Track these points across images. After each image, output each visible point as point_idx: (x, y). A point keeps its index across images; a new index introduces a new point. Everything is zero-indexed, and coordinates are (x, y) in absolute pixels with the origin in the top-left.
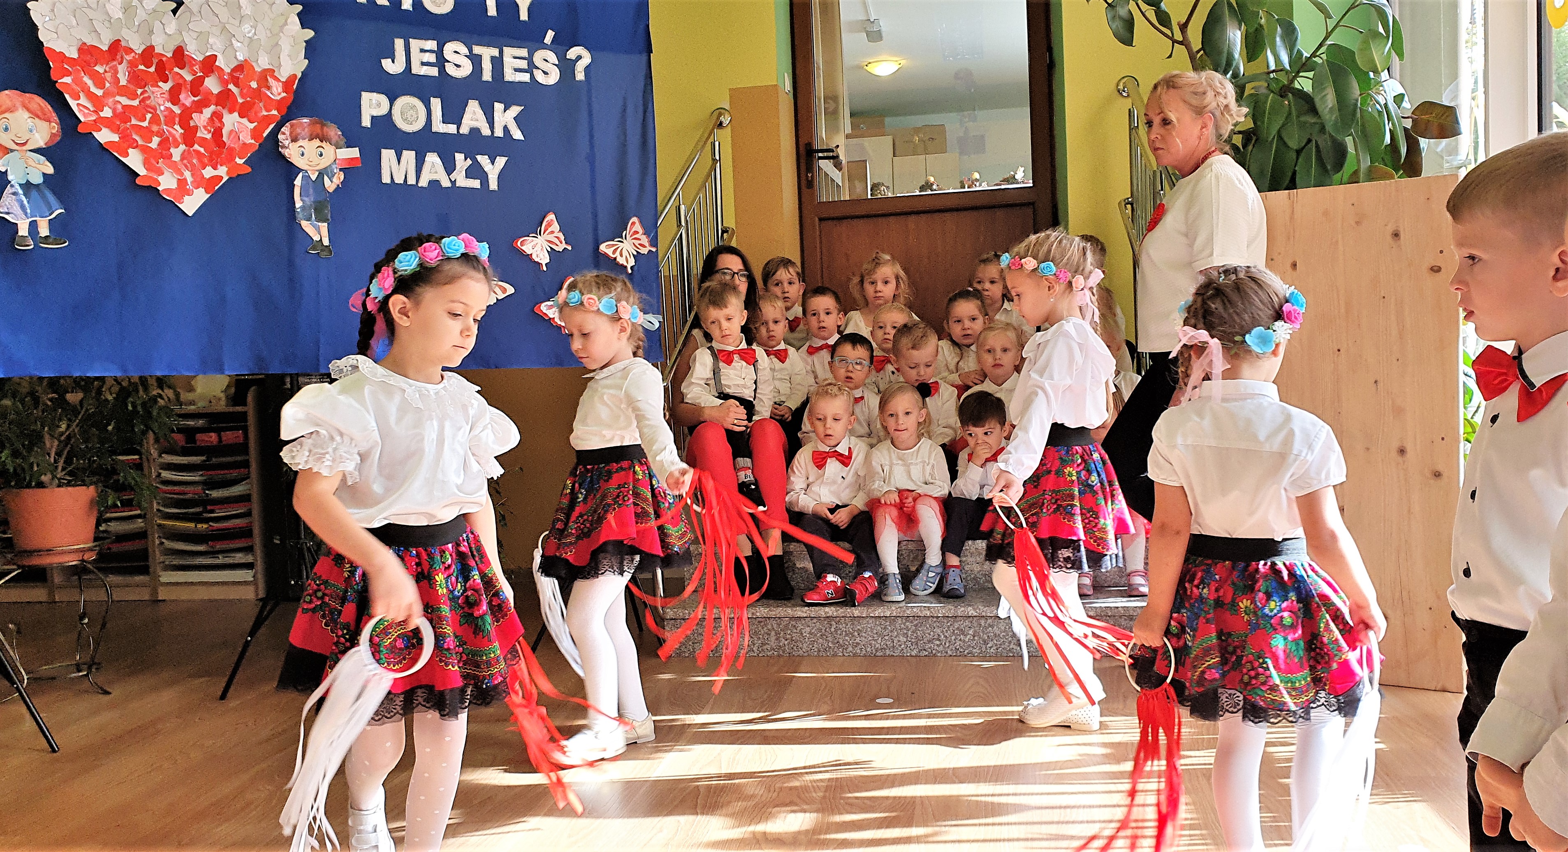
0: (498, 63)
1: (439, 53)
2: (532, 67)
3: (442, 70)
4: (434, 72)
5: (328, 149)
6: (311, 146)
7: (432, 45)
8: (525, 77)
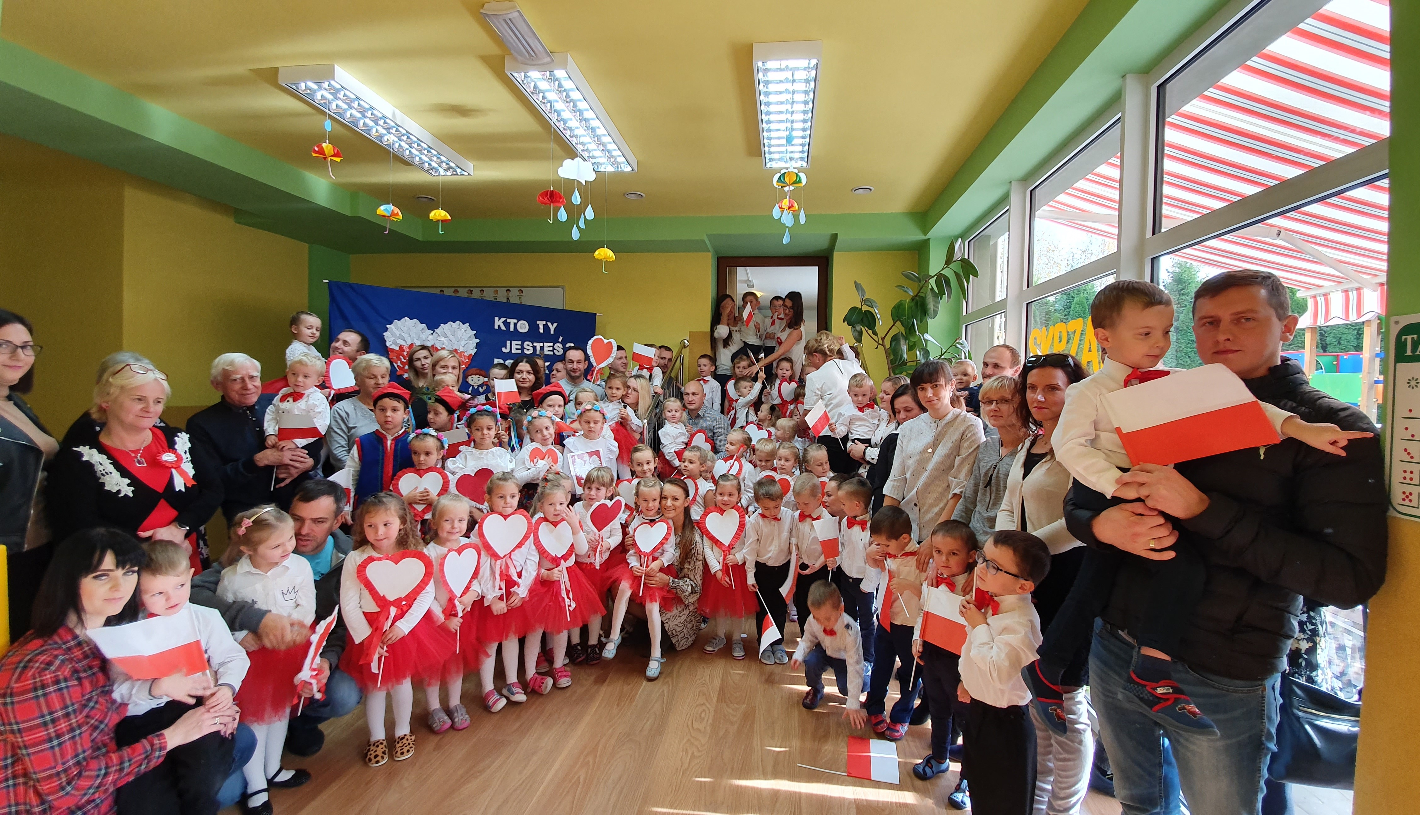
0: (542, 348)
1: (522, 345)
2: (554, 349)
3: (523, 351)
4: (519, 352)
5: (481, 378)
6: (476, 377)
7: (520, 343)
8: (551, 353)
